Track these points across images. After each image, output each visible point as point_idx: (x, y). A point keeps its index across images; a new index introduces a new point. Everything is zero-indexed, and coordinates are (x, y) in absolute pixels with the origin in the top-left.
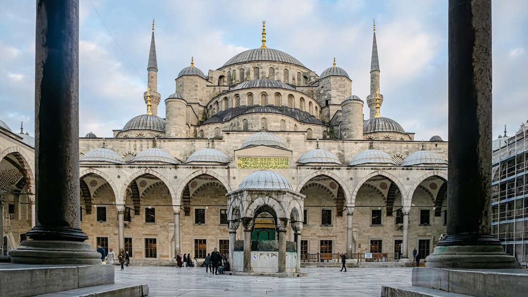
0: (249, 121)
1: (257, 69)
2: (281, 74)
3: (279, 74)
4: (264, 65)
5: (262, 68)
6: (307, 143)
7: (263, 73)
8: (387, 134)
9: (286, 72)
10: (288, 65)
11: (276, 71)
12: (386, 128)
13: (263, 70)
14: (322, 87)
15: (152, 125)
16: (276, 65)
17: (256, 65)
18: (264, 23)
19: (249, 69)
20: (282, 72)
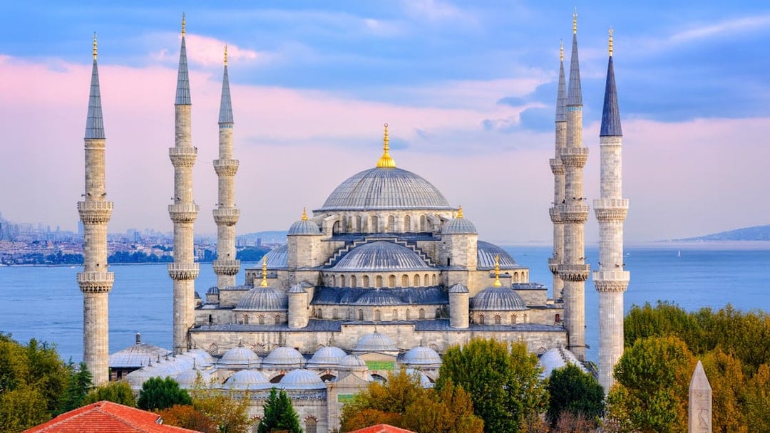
0: (365, 312)
1: (375, 218)
2: (401, 222)
3: (399, 224)
4: (382, 214)
5: (380, 217)
6: (416, 334)
7: (381, 223)
8: (497, 313)
9: (408, 219)
10: (410, 211)
11: (396, 220)
12: (497, 306)
13: (382, 220)
14: (445, 243)
15: (271, 305)
16: (396, 213)
17: (374, 213)
18: (386, 127)
19: (367, 218)
20: (403, 220)
